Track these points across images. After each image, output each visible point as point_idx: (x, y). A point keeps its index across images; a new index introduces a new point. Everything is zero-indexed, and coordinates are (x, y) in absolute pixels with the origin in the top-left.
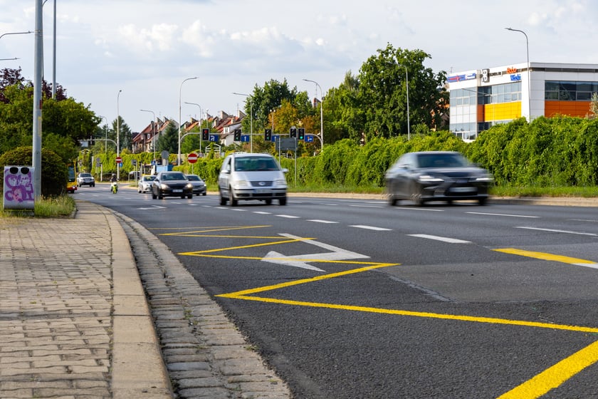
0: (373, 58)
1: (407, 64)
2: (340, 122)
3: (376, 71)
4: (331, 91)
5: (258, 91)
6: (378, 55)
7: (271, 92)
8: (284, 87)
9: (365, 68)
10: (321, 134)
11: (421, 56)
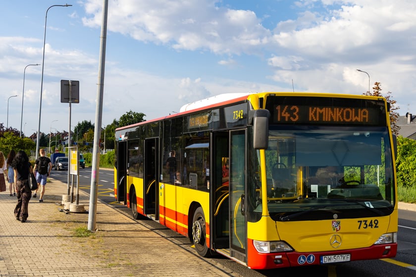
0: (125, 115)
1: (137, 118)
2: (111, 138)
3: (126, 120)
4: (108, 126)
5: (79, 124)
6: (126, 114)
7: (84, 125)
8: (90, 123)
9: (121, 118)
10: (104, 143)
11: (143, 115)
